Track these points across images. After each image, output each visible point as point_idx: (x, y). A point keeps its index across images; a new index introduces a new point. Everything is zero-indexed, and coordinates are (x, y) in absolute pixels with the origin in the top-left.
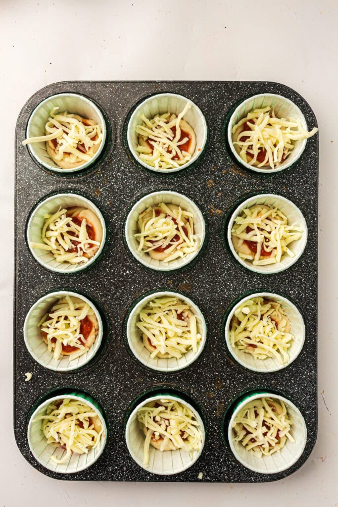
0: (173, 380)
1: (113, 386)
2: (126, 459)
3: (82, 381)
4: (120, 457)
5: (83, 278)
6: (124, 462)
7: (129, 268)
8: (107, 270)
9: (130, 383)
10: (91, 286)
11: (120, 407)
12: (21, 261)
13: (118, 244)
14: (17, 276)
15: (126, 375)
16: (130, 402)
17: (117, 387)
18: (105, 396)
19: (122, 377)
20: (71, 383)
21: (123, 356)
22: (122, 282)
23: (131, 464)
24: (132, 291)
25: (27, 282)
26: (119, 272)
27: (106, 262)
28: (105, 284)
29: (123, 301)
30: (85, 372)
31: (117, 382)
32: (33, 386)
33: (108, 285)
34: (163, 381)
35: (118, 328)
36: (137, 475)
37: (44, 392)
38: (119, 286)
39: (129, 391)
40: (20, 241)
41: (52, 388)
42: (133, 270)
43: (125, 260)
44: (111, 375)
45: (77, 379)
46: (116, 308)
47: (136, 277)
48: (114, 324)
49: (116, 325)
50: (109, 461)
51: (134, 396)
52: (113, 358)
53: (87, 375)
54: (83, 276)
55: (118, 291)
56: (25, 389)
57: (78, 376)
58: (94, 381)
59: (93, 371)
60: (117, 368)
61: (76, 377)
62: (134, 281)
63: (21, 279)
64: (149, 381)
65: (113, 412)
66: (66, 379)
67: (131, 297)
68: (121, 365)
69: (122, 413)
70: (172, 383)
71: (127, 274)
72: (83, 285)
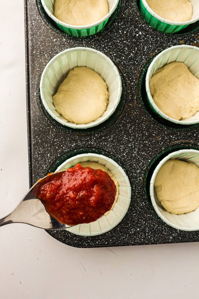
0: (190, 138)
1: (132, 146)
2: (148, 220)
3: (100, 142)
4: (141, 219)
5: (96, 40)
6: (146, 223)
7: (141, 29)
8: (120, 31)
9: (148, 142)
10: (104, 48)
11: (140, 166)
12: (32, 25)
13: (130, 6)
14: (30, 40)
15: (144, 134)
16: (149, 161)
17: (135, 147)
18: (124, 156)
19: (140, 137)
20: (89, 144)
21: (140, 116)
22: (135, 43)
23: (154, 225)
24: (145, 51)
25: (40, 47)
26: (131, 34)
27: (118, 24)
28: (118, 46)
29: (137, 61)
30: (103, 133)
31: (135, 142)
32: (50, 150)
33: (121, 47)
34: (181, 139)
35: (133, 87)
36: (160, 236)
37: (61, 156)
38: (132, 47)
39: (148, 150)
40: (31, 6)
41: (69, 151)
42: (146, 31)
43: (137, 21)
44: (129, 135)
45: (95, 141)
46: (131, 68)
47: (148, 38)
48: (130, 84)
49: (132, 85)
50: (130, 223)
51: (153, 155)
52: (130, 118)
53: (105, 136)
54: (97, 38)
55: (131, 52)
56: (41, 154)
57: (96, 137)
58: (112, 142)
59: (111, 131)
60: (135, 127)
61: (93, 139)
62: (146, 42)
63: (33, 43)
64: (167, 139)
65: (132, 173)
66: (84, 141)
67: (145, 57)
68: (139, 124)
69: (142, 173)
70: (190, 140)
71: (139, 35)
72: (97, 46)
